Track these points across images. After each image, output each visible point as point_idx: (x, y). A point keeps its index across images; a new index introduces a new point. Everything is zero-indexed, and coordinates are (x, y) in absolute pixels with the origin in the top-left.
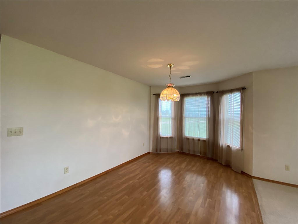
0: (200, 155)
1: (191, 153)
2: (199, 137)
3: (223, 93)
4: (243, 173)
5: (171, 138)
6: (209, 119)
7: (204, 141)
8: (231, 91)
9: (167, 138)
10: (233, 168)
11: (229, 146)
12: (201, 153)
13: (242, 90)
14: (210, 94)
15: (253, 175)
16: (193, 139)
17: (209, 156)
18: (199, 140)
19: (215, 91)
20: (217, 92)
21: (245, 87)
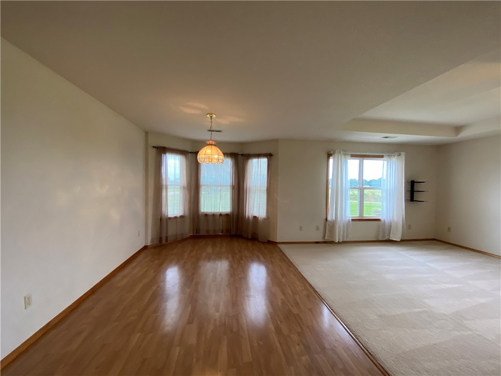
0: (221, 234)
1: (211, 233)
2: (221, 211)
3: (249, 156)
4: (270, 242)
5: (181, 217)
6: (233, 187)
7: (227, 215)
8: (258, 156)
9: (176, 218)
10: (259, 240)
11: (255, 217)
12: (222, 232)
13: (269, 156)
14: (233, 155)
15: (278, 241)
16: (214, 215)
17: (233, 233)
18: (221, 215)
19: (240, 153)
20: (242, 155)
21: (272, 154)
